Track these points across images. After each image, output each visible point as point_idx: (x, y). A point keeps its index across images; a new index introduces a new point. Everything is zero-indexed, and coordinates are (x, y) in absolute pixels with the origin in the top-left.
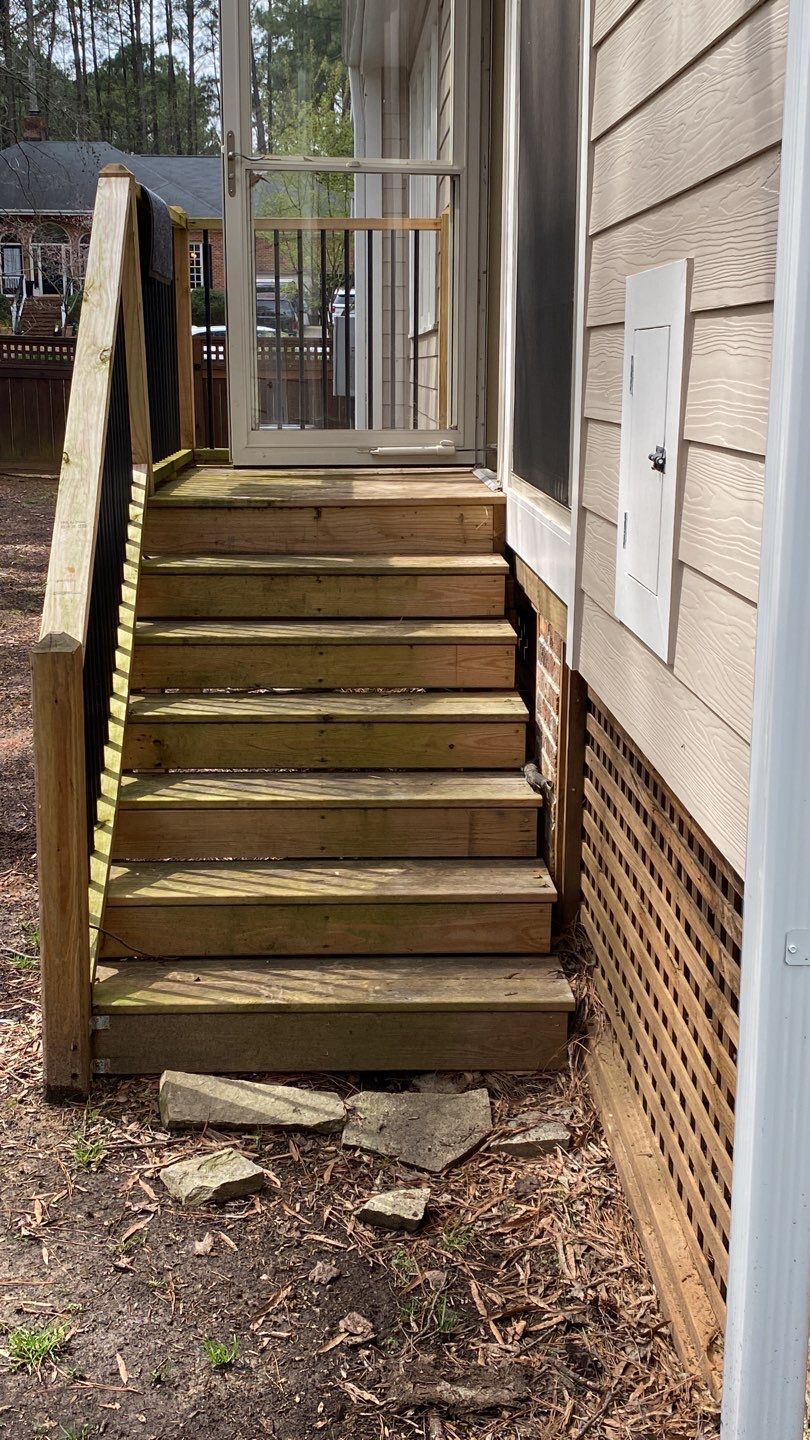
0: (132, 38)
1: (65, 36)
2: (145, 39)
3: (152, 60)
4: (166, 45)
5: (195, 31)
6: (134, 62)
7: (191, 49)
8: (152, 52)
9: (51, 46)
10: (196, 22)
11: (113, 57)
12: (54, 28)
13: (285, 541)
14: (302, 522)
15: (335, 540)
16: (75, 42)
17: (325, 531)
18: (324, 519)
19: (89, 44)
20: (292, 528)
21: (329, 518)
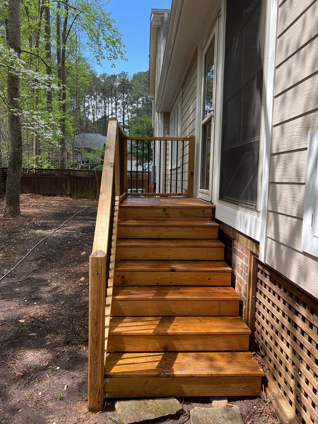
0: (104, 114)
1: (91, 114)
2: (107, 115)
5: (117, 113)
6: (105, 119)
8: (109, 117)
9: (88, 115)
10: (117, 111)
11: (100, 118)
12: (89, 112)
13: (156, 217)
14: (160, 212)
15: (169, 217)
16: (93, 115)
17: (167, 214)
18: (166, 211)
19: (96, 115)
20: (157, 213)
21: (168, 211)
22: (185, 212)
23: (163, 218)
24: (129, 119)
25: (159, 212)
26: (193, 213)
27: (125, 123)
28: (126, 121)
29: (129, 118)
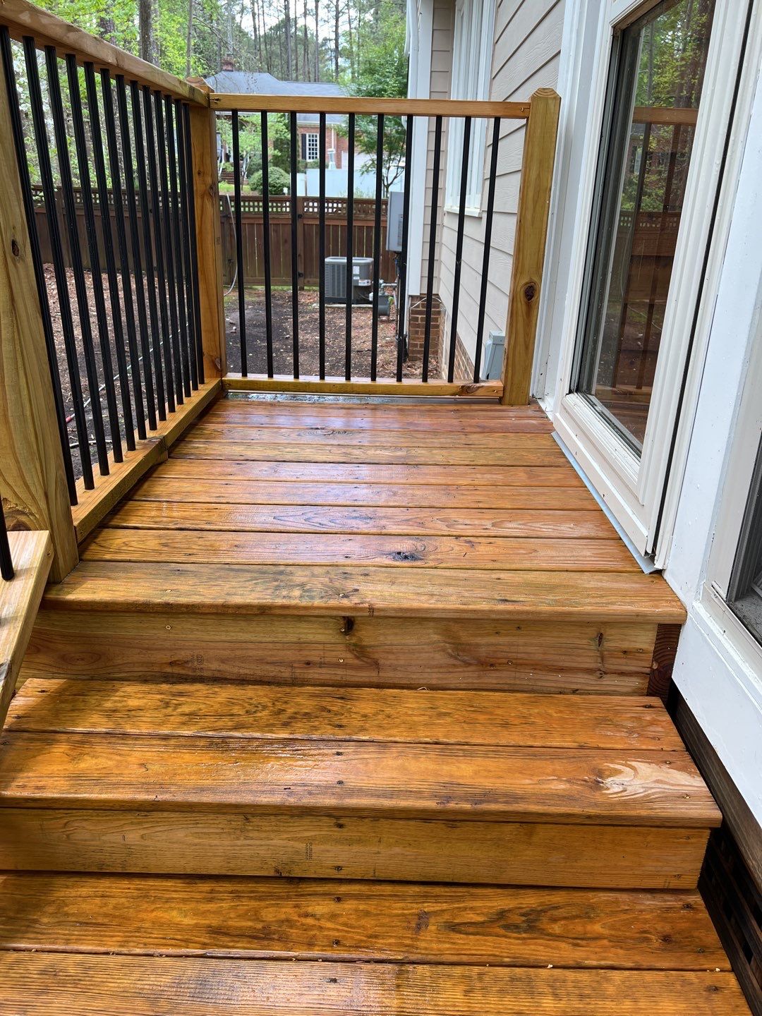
0: (285, 14)
1: (248, 12)
2: (292, 16)
3: (296, 28)
4: (303, 18)
6: (286, 28)
7: (317, 20)
8: (296, 23)
9: (241, 17)
10: (320, 4)
11: (274, 25)
12: (243, 6)
13: (291, 665)
14: (320, 638)
15: (376, 665)
16: (254, 15)
17: (360, 651)
18: (359, 634)
19: (261, 17)
20: (300, 645)
21: (367, 635)
22: (479, 640)
23: (340, 672)
24: (351, 28)
25: (310, 637)
26: (530, 649)
27: (341, 40)
28: (343, 35)
29: (353, 26)
